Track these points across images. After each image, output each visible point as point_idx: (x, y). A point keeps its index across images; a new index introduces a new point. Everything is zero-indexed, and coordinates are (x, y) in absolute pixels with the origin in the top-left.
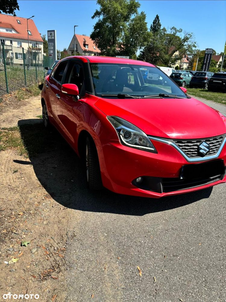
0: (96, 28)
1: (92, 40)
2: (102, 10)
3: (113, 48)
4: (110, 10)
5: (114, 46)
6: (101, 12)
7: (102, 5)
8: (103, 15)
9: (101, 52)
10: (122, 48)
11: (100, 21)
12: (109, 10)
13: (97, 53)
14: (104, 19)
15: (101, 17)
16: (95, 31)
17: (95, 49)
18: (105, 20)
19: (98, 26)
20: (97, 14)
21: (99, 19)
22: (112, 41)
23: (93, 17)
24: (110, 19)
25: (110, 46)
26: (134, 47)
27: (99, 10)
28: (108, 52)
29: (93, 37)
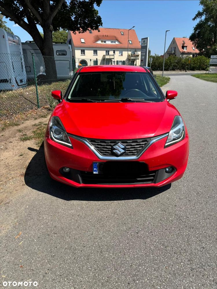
0: (196, 29)
1: (191, 41)
2: (204, 10)
3: (213, 47)
4: (213, 9)
5: (215, 45)
6: (203, 12)
7: (205, 5)
8: (205, 16)
9: (200, 53)
11: (201, 21)
12: (212, 10)
13: (196, 54)
14: (206, 19)
15: (203, 17)
16: (195, 32)
17: (194, 50)
18: (207, 20)
19: (199, 27)
20: (199, 14)
21: (201, 19)
22: (213, 40)
23: (194, 19)
24: (213, 18)
25: (211, 45)
27: (201, 11)
28: (207, 52)
29: (192, 38)
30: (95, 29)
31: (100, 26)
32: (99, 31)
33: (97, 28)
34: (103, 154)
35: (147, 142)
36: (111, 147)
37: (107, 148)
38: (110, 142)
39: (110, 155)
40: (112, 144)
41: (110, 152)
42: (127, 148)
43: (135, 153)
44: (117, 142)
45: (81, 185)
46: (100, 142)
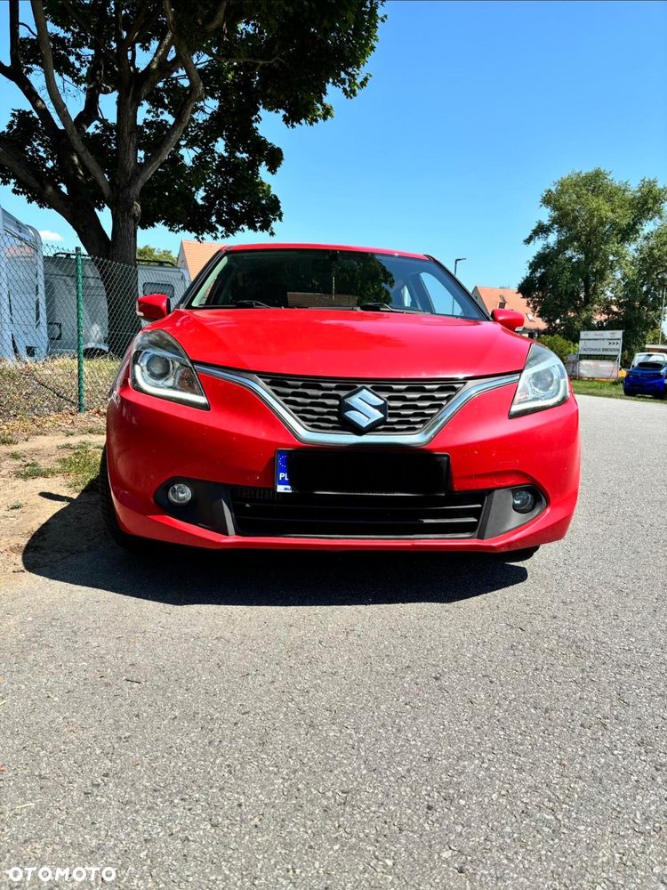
0: (534, 266)
1: (523, 297)
2: (554, 221)
3: (584, 315)
4: (577, 217)
5: (588, 310)
6: (551, 225)
7: (555, 208)
8: (557, 234)
9: (549, 328)
10: (616, 313)
11: (548, 247)
12: (575, 219)
13: (538, 331)
14: (559, 242)
15: (553, 238)
16: (531, 273)
17: (531, 321)
18: (562, 245)
19: (542, 260)
20: (541, 230)
21: (545, 243)
22: (582, 295)
23: (528, 241)
24: (578, 239)
25: (577, 310)
26: (655, 309)
27: (546, 222)
28: (567, 327)
29: (526, 289)
30: (262, 228)
31: (275, 220)
32: (272, 234)
33: (266, 226)
34: (312, 426)
35: (454, 393)
36: (337, 403)
37: (324, 405)
38: (334, 385)
39: (333, 428)
40: (342, 393)
41: (334, 418)
42: (391, 408)
43: (417, 426)
44: (359, 386)
45: (232, 538)
46: (303, 386)
